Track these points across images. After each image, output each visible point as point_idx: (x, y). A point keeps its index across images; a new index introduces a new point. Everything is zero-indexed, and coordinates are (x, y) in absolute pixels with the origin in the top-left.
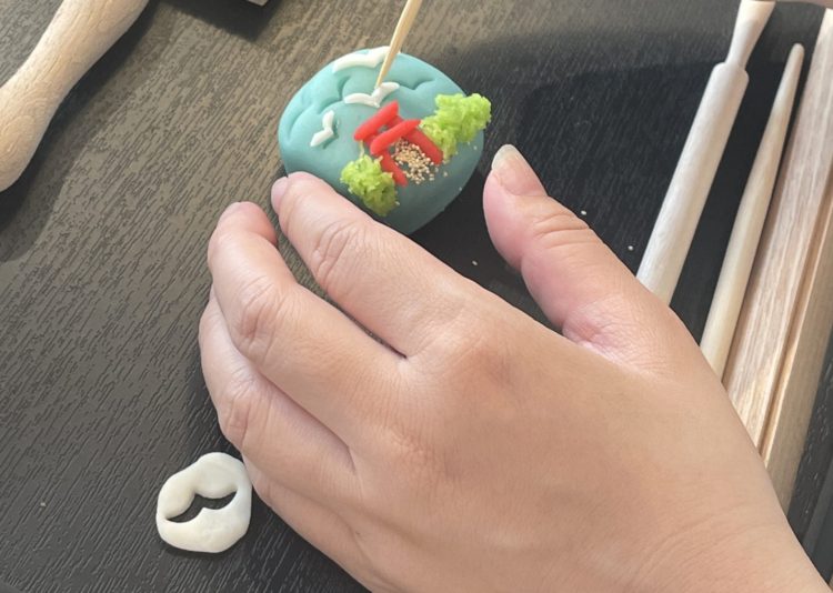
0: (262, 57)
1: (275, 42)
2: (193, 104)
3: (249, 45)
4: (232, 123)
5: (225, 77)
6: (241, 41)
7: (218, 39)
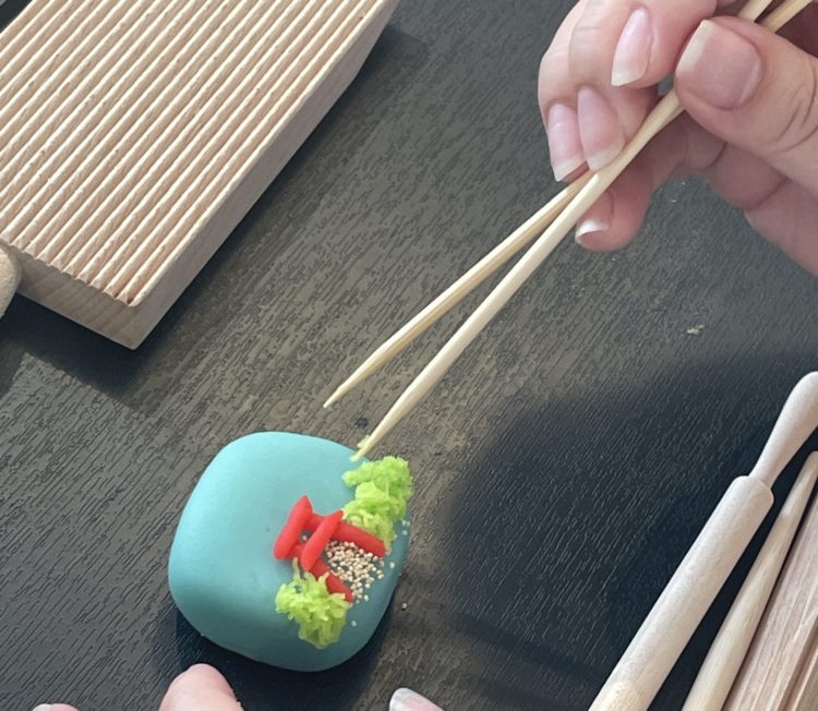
0: (118, 413)
1: (137, 395)
2: (24, 466)
3: (104, 397)
4: (70, 494)
5: (69, 434)
6: (95, 392)
7: (67, 386)
